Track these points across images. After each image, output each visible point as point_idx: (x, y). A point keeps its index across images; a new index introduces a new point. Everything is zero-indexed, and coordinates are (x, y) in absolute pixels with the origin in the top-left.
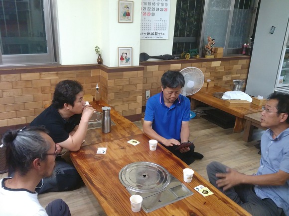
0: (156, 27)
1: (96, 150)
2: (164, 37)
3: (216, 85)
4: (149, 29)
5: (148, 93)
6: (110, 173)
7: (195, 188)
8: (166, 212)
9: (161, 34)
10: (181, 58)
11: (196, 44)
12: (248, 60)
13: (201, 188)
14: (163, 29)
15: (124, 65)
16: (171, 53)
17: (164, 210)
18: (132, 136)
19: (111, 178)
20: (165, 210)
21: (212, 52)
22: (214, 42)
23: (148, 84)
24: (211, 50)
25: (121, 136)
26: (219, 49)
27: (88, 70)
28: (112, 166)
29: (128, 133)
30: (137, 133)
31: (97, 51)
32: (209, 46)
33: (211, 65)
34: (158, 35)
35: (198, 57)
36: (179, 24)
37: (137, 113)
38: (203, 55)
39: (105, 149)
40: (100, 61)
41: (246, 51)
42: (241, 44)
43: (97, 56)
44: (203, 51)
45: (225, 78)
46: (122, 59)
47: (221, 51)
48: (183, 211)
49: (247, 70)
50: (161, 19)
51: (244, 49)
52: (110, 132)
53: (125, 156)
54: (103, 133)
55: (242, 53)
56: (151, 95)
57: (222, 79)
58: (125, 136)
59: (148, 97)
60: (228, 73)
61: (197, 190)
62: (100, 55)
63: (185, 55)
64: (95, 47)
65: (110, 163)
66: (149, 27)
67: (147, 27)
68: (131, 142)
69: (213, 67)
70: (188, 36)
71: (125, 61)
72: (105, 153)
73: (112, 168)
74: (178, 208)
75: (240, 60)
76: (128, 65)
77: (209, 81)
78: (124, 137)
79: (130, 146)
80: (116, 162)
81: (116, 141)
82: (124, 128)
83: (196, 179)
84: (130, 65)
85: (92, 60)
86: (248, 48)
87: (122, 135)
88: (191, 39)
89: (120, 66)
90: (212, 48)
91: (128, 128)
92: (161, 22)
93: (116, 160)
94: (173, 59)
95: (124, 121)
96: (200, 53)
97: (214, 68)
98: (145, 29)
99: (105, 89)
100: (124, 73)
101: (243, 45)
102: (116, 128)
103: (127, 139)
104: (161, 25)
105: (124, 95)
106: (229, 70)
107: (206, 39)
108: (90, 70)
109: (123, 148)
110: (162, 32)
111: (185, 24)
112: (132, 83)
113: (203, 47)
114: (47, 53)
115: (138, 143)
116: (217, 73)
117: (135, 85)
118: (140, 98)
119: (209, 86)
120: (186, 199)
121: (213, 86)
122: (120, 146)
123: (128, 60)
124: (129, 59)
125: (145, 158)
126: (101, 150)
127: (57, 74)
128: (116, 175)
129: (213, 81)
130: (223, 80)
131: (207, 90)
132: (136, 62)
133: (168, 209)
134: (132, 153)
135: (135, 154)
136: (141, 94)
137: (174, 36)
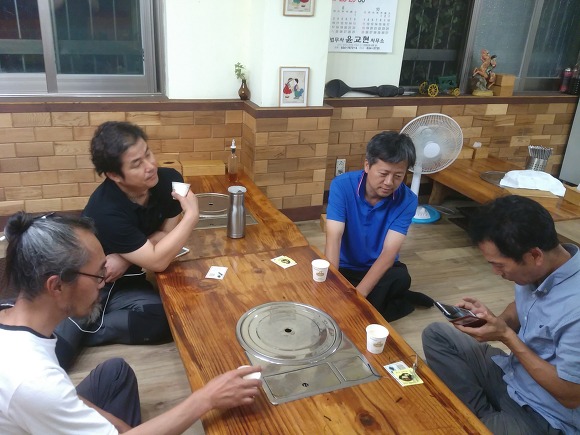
0: (366, 26)
1: (205, 270)
2: (383, 48)
3: (494, 154)
4: (352, 30)
5: (341, 165)
6: (222, 317)
7: (387, 367)
8: (313, 408)
9: (377, 41)
10: (418, 93)
11: (455, 66)
12: (572, 105)
13: (400, 367)
14: (381, 31)
15: (291, 103)
16: (396, 83)
17: (310, 404)
18: (284, 247)
19: (220, 328)
20: (312, 404)
21: (489, 83)
22: (494, 62)
23: (341, 146)
24: (488, 79)
25: (261, 248)
26: (504, 78)
27: (219, 112)
28: (228, 303)
29: (279, 243)
30: (295, 245)
31: (239, 74)
32: (484, 71)
33: (485, 111)
34: (371, 43)
35: (457, 92)
36: (421, 21)
37: (313, 204)
38: (470, 90)
39: (223, 270)
40: (245, 94)
41: (568, 85)
42: (558, 68)
43: (238, 84)
44: (469, 80)
45: (515, 142)
46: (287, 90)
47: (509, 82)
48: (348, 409)
49: (566, 126)
50: (378, 9)
51: (565, 82)
52: (243, 237)
53: (261, 287)
54: (229, 238)
55: (559, 88)
56: (348, 168)
57: (508, 142)
58: (269, 248)
59: (340, 172)
60: (523, 130)
61: (389, 371)
62: (244, 81)
63: (427, 87)
64: (236, 66)
65: (226, 299)
66: (352, 26)
67: (348, 25)
68: (278, 261)
69: (489, 117)
70: (438, 47)
71: (292, 95)
72: (221, 278)
73: (228, 307)
74: (340, 403)
75: (551, 105)
76: (300, 104)
77: (477, 145)
78: (267, 249)
79: (275, 268)
80: (239, 297)
81: (249, 257)
82: (272, 233)
83: (392, 349)
84: (304, 105)
85: (229, 91)
86: (575, 79)
87: (264, 245)
88: (445, 54)
89: (283, 105)
90: (489, 76)
91: (281, 231)
92: (378, 16)
93: (240, 293)
94: (401, 94)
95: (276, 217)
96: (463, 84)
97: (493, 119)
98: (343, 30)
99: (250, 152)
100: (291, 120)
101: (563, 72)
102: (256, 230)
103: (273, 253)
104: (378, 22)
105: (288, 164)
106: (527, 123)
107: (478, 55)
108: (223, 112)
109: (260, 272)
110: (380, 37)
111: (433, 21)
112: (305, 142)
113: (470, 73)
114: (142, 73)
115: (293, 263)
116: (498, 129)
117: (312, 146)
118: (320, 174)
119: (476, 156)
120: (362, 387)
121: (486, 156)
122: (255, 267)
123: (299, 94)
124: (302, 91)
125: (298, 296)
126: (216, 272)
127: (158, 115)
128: (233, 322)
129: (488, 146)
130: (511, 145)
131: (471, 165)
132: (317, 99)
133: (318, 403)
134: (276, 283)
135: (281, 285)
136: (325, 165)
137: (406, 47)
